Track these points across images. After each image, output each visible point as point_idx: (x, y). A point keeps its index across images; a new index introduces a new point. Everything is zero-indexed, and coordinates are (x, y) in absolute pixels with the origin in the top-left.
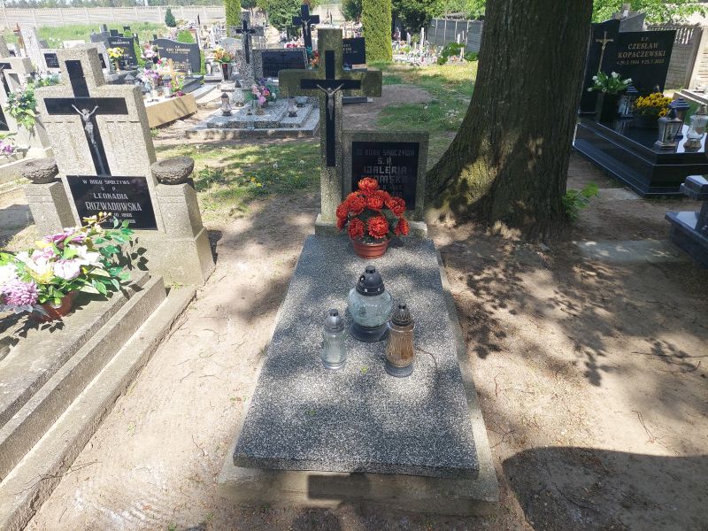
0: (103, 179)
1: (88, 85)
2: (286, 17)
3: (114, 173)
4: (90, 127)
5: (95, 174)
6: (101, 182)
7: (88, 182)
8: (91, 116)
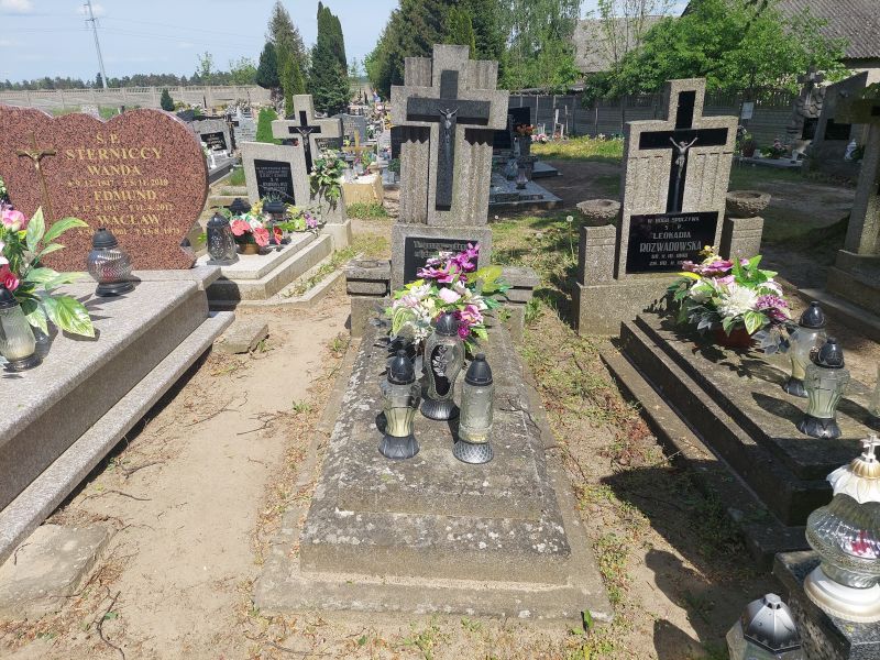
0: (671, 217)
1: (694, 116)
2: (328, 96)
3: (686, 209)
4: (680, 160)
5: (664, 212)
6: (667, 220)
7: (654, 221)
8: (687, 149)
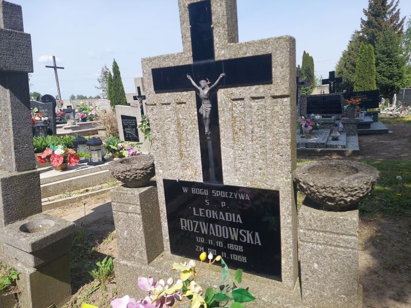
0: (210, 188)
4: (206, 107)
5: (200, 180)
6: (206, 193)
7: (190, 191)
8: (210, 92)
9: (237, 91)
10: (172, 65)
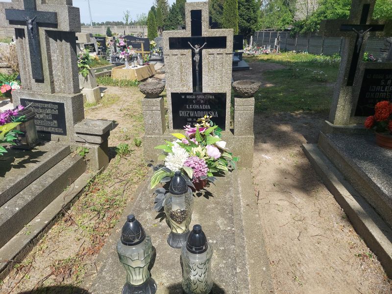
1: (203, 27)
3: (205, 90)
4: (197, 58)
7: (185, 97)
8: (200, 50)
9: (211, 51)
10: (180, 36)
